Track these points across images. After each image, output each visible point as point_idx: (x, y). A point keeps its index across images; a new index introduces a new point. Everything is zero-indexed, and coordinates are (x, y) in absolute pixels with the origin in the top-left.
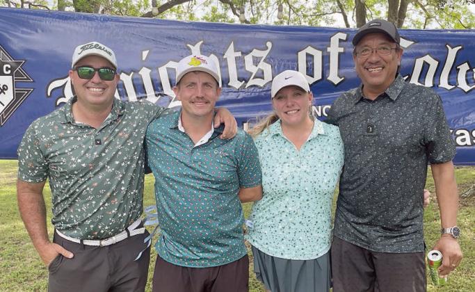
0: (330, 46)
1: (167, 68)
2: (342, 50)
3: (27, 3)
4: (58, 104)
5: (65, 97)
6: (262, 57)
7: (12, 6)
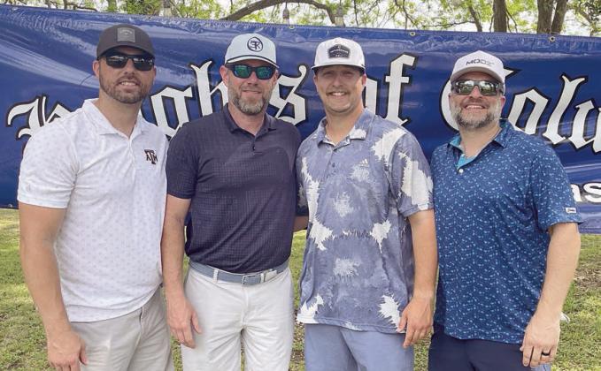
0: (389, 75)
1: (163, 97)
2: (406, 80)
3: (72, 4)
4: (19, 136)
5: (29, 128)
6: (292, 87)
7: (53, 7)
